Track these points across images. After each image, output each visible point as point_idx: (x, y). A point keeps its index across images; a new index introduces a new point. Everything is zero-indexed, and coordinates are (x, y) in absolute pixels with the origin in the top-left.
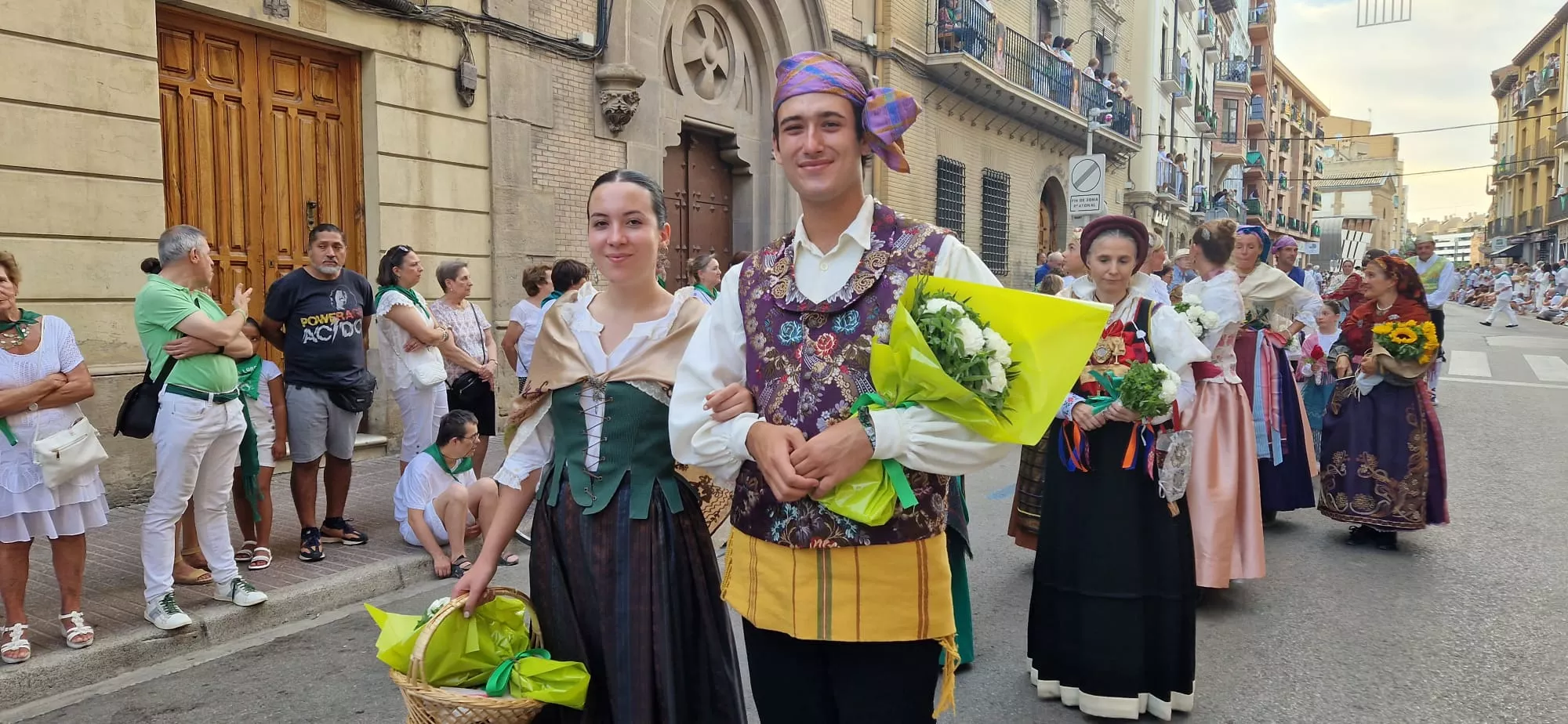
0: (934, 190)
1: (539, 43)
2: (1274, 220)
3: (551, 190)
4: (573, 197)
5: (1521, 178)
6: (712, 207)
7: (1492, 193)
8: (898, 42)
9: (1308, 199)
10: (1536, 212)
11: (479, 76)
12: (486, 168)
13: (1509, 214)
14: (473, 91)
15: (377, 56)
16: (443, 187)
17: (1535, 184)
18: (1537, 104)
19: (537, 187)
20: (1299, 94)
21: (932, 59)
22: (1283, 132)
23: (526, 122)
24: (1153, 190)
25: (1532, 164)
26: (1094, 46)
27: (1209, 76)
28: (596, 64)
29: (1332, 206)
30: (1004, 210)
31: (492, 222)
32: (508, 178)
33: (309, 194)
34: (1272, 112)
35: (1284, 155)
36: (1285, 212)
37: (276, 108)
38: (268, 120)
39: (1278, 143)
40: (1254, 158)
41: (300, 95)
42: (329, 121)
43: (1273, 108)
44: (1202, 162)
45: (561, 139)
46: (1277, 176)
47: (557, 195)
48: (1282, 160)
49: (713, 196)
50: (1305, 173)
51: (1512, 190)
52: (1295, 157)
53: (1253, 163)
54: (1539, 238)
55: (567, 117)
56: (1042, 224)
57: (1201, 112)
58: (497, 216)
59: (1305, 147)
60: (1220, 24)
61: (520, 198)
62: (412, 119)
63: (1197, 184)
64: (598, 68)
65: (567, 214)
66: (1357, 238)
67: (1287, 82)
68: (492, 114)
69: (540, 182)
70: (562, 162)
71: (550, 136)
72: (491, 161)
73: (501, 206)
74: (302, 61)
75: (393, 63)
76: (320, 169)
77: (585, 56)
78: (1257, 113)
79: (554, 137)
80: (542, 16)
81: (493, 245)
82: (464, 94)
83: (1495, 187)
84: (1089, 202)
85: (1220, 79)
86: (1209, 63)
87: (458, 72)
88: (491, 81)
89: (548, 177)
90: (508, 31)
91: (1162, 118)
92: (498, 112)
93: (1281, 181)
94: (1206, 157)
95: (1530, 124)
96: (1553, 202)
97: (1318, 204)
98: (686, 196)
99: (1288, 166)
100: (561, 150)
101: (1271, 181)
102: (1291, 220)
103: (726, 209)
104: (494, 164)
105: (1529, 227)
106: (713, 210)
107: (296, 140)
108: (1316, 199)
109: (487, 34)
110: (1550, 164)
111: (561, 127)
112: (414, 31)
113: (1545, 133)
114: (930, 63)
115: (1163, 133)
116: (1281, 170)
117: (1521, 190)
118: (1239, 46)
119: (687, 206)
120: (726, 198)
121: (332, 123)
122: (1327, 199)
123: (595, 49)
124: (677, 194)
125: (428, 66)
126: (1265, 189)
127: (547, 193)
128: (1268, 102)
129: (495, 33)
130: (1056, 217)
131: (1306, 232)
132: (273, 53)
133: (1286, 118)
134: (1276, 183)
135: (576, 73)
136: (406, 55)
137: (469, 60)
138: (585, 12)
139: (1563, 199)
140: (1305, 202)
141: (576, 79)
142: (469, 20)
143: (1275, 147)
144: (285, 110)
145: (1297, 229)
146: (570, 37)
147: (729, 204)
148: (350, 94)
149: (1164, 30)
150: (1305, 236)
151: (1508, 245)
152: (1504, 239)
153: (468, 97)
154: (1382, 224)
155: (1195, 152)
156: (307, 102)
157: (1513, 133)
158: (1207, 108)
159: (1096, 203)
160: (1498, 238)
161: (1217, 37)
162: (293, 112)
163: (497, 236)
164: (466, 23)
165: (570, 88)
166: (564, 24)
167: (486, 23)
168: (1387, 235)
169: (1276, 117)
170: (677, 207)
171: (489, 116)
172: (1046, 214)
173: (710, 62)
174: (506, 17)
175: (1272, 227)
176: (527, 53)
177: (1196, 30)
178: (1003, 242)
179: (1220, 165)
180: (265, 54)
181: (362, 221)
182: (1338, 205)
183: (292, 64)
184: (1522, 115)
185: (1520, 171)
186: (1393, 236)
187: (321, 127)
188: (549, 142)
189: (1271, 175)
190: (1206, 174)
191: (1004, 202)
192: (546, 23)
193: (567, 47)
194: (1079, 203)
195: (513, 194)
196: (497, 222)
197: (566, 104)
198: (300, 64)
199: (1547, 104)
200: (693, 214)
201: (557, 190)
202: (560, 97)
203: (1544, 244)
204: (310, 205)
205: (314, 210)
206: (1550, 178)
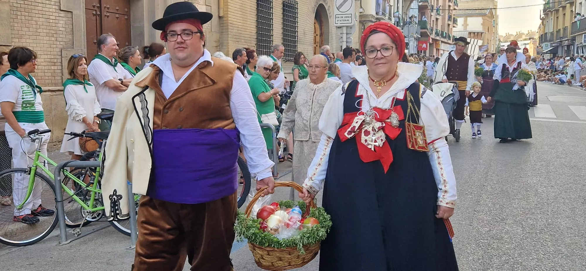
0: (255, 9)
2: (434, 32)
5: (557, 11)
6: (117, 16)
7: (541, 19)
9: (451, 21)
10: (565, 29)
13: (551, 31)
17: (565, 14)
24: (374, 13)
29: (463, 25)
30: (295, 23)
36: (439, 28)
46: (435, 8)
47: (11, 4)
49: (117, 8)
50: (449, 6)
51: (553, 17)
54: (566, 43)
56: (315, 32)
65: (19, 17)
66: (475, 43)
83: (543, 16)
84: (346, 19)
93: (437, 10)
97: (456, 24)
98: (100, 8)
99: (441, 2)
101: (432, 11)
102: (442, 32)
103: (126, 17)
105: (561, 38)
106: (117, 18)
108: (455, 21)
110: (572, 4)
117: (558, 17)
119: (100, 15)
120: (126, 10)
122: (460, 21)
124: (94, 6)
126: (430, 15)
130: (323, 27)
131: (450, 39)
134: (435, 11)
139: (578, 23)
140: (450, 23)
145: (445, 38)
147: (128, 14)
150: (449, 42)
151: (551, 47)
152: (549, 44)
154: (487, 36)
159: (350, 19)
160: (546, 43)
168: (489, 41)
170: (94, 15)
172: (317, 26)
175: (433, 36)
178: (295, 42)
182: (465, 25)
185: (557, 7)
186: (492, 42)
189: (432, 6)
190: (401, 5)
191: (295, 18)
194: (340, 19)
200: (105, 19)
203: (568, 46)
206: (572, 11)
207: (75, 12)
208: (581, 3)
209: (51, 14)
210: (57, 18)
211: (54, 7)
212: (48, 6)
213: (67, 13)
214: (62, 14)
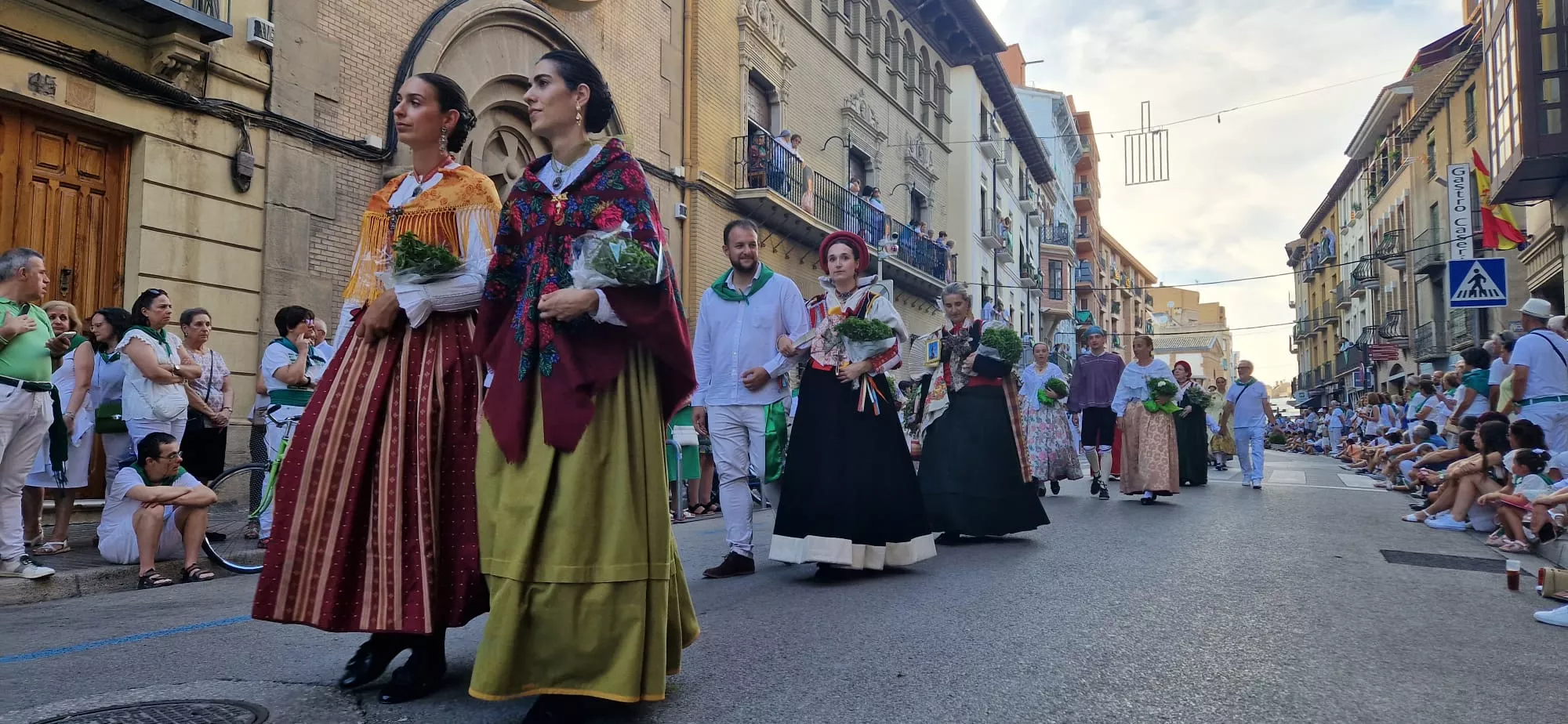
1: (323, 141)
3: (329, 277)
5: (1315, 337)
7: (1292, 352)
8: (704, 174)
10: (1327, 366)
11: (256, 166)
12: (258, 250)
13: (1308, 369)
14: (249, 178)
15: (148, 138)
16: (209, 263)
17: (1326, 342)
18: (1321, 271)
19: (314, 273)
20: (1127, 262)
21: (740, 193)
22: (1114, 296)
23: (304, 211)
25: (1321, 323)
26: (909, 199)
27: (1034, 236)
28: (384, 166)
31: (262, 300)
32: (282, 261)
33: (64, 261)
34: (1101, 277)
35: (1115, 316)
37: (36, 179)
38: (27, 189)
39: (1109, 305)
40: (1084, 317)
41: (64, 169)
42: (92, 195)
43: (1102, 273)
44: (1030, 315)
45: (343, 230)
47: (335, 282)
48: (1114, 321)
51: (1308, 348)
52: (1127, 318)
53: (1084, 320)
54: (1331, 390)
55: (349, 210)
57: (1025, 268)
58: (269, 296)
59: (1136, 310)
60: (1042, 193)
61: (294, 282)
62: (182, 199)
63: (1025, 334)
64: (386, 169)
67: (1115, 251)
68: (269, 200)
69: (317, 268)
70: (343, 251)
71: (331, 227)
72: (264, 244)
73: (274, 288)
74: (69, 138)
75: (165, 147)
76: (79, 240)
77: (371, 158)
78: (1087, 277)
79: (335, 228)
80: (329, 118)
81: (262, 323)
82: (240, 180)
83: (1295, 347)
85: (1045, 242)
86: (1033, 226)
87: (234, 161)
88: (270, 172)
89: (326, 264)
90: (291, 128)
91: (983, 269)
92: (275, 200)
94: (1034, 308)
95: (1317, 289)
96: (1339, 356)
99: (1120, 328)
100: (343, 240)
104: (267, 248)
105: (1323, 381)
107: (55, 210)
109: (267, 129)
110: (1335, 324)
111: (343, 219)
112: (190, 120)
113: (1329, 297)
114: (738, 197)
115: (986, 283)
116: (1114, 330)
117: (1316, 348)
118: (1064, 214)
121: (96, 198)
123: (384, 152)
125: (205, 154)
127: (327, 279)
128: (1096, 267)
129: (276, 128)
132: (38, 129)
133: (1115, 282)
135: (363, 172)
136: (178, 139)
137: (247, 150)
138: (377, 120)
139: (1346, 354)
141: (363, 177)
142: (250, 115)
143: (1107, 309)
144: (46, 181)
146: (357, 139)
148: (118, 172)
149: (983, 193)
151: (1309, 397)
152: (1306, 391)
153: (244, 184)
155: (1022, 305)
156: (71, 175)
157: (1306, 298)
158: (1030, 265)
160: (1301, 391)
161: (1038, 204)
162: (54, 184)
164: (246, 118)
165: (355, 185)
166: (352, 127)
167: (267, 118)
169: (1106, 282)
171: (266, 203)
173: (512, 177)
174: (289, 115)
176: (311, 149)
177: (1018, 196)
179: (1051, 319)
180: (29, 130)
181: (120, 291)
183: (59, 140)
184: (1311, 281)
185: (1313, 330)
187: (84, 200)
188: (328, 232)
190: (1035, 326)
192: (332, 124)
193: (353, 148)
195: (286, 277)
196: (267, 302)
197: (350, 199)
198: (66, 141)
199: (1329, 272)
201: (336, 277)
202: (344, 192)
204: (65, 272)
205: (69, 277)
206: (1336, 336)
208: (1348, 322)
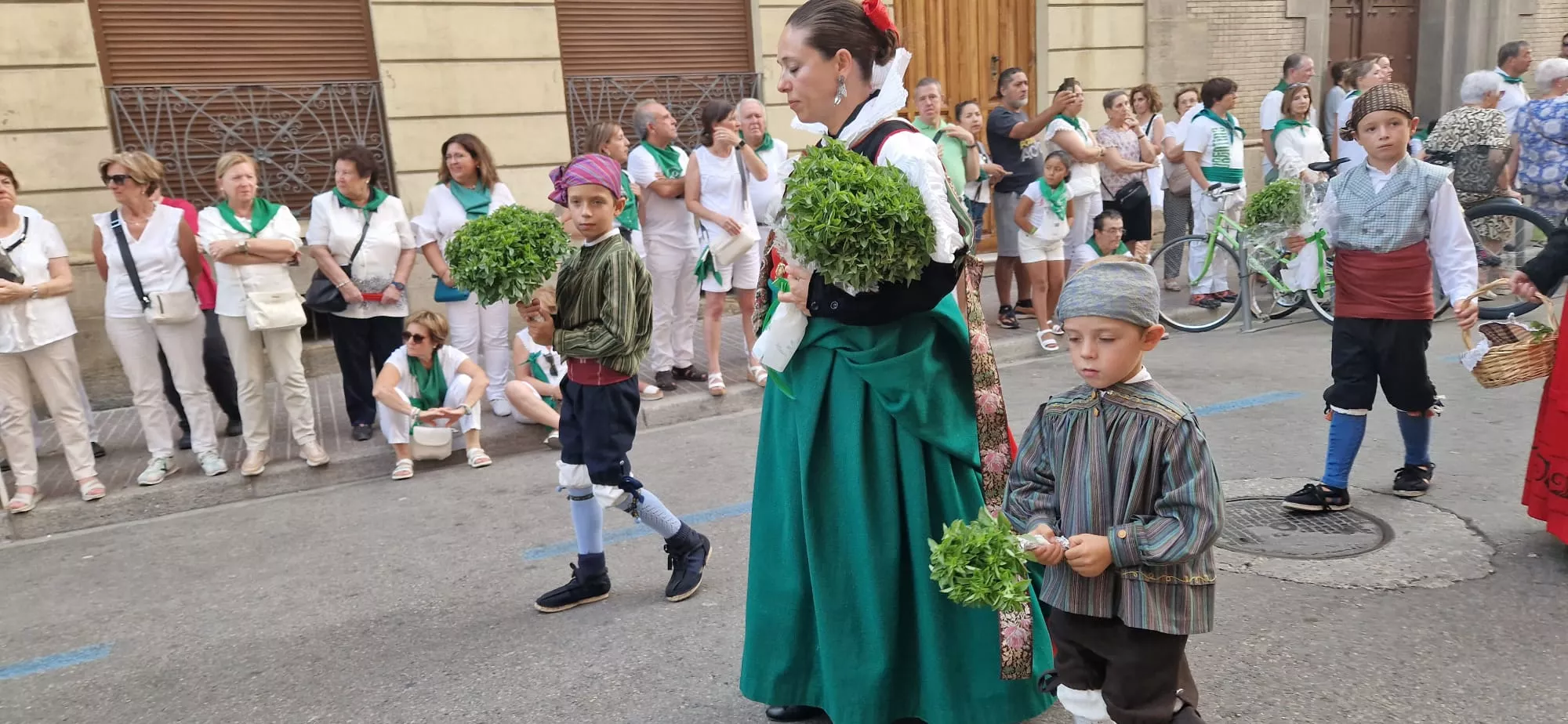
3: (1204, 17)
4: (1227, 21)
6: (1393, 10)
12: (1141, 4)
16: (1103, 28)
19: (1191, 16)
31: (1146, 57)
32: (1162, 12)
33: (993, 50)
47: (1210, 21)
58: (1151, 49)
61: (1174, 29)
65: (1221, 39)
69: (1194, 10)
73: (1155, 39)
76: (1001, 26)
89: (1202, 4)
98: (1360, 2)
103: (1411, 11)
106: (1393, 14)
119: (1360, 16)
124: (1349, 1)
127: (1202, 20)
147: (1415, 4)
163: (1151, 69)
170: (1347, 16)
181: (1034, 67)
195: (1167, 26)
196: (1151, 55)
200: (1368, 22)
201: (1211, 16)
204: (994, 59)
205: (997, 63)
207: (1310, 18)
209: (1270, 26)
210: (1280, 31)
211: (1276, 15)
212: (1267, 15)
213: (1295, 20)
214: (1289, 24)
